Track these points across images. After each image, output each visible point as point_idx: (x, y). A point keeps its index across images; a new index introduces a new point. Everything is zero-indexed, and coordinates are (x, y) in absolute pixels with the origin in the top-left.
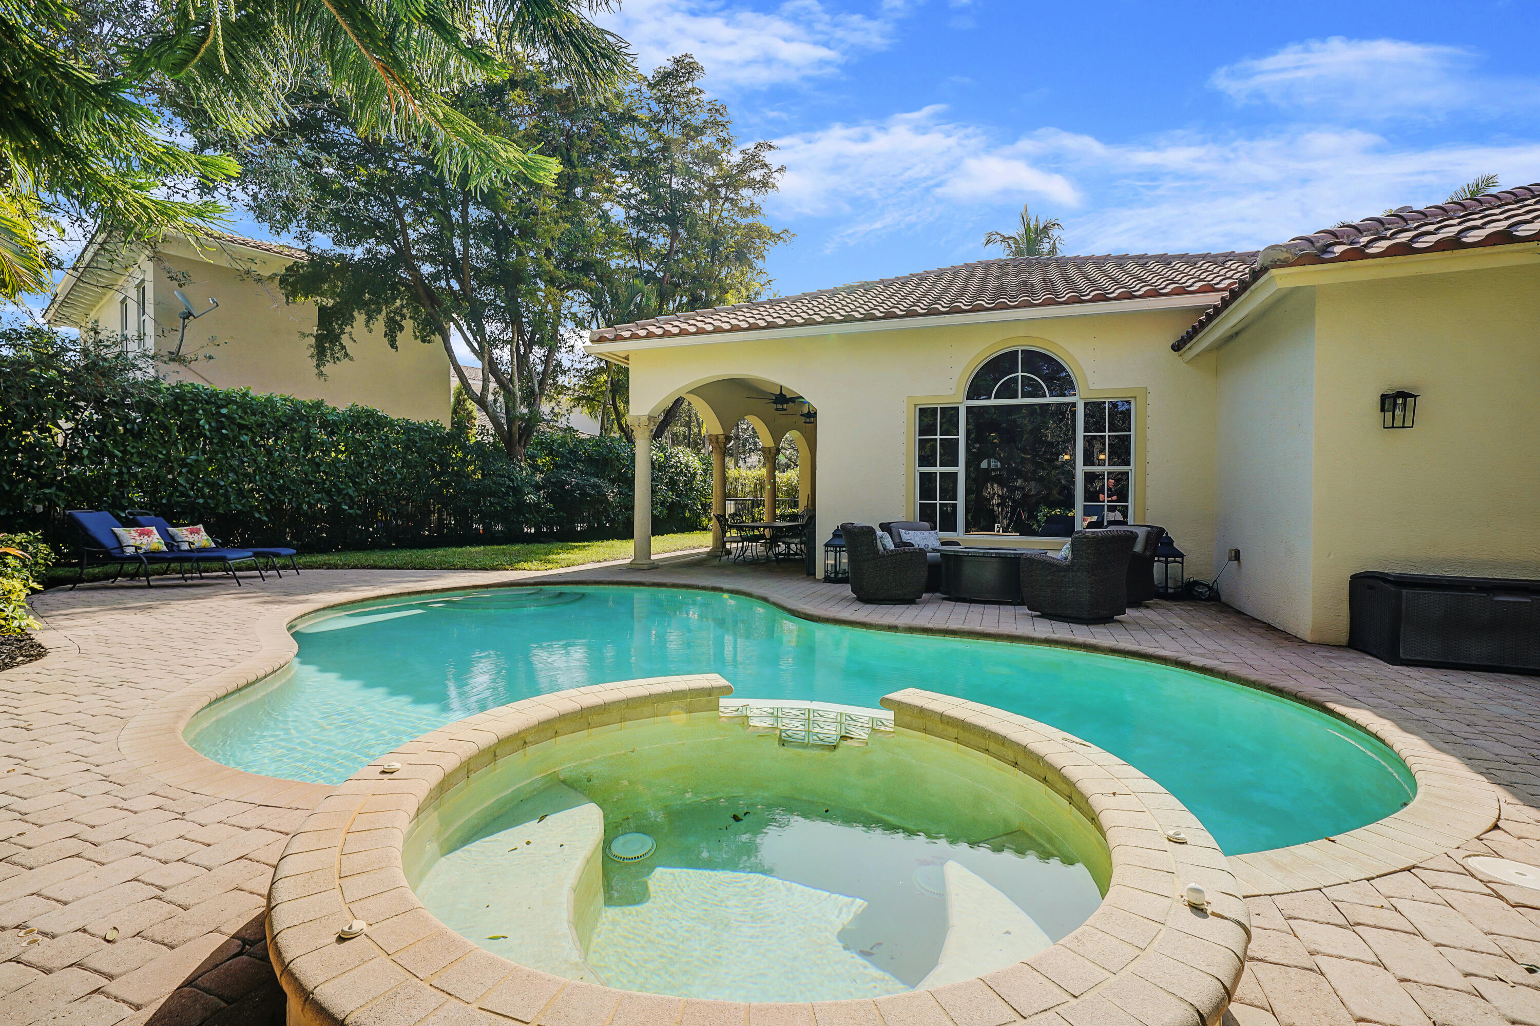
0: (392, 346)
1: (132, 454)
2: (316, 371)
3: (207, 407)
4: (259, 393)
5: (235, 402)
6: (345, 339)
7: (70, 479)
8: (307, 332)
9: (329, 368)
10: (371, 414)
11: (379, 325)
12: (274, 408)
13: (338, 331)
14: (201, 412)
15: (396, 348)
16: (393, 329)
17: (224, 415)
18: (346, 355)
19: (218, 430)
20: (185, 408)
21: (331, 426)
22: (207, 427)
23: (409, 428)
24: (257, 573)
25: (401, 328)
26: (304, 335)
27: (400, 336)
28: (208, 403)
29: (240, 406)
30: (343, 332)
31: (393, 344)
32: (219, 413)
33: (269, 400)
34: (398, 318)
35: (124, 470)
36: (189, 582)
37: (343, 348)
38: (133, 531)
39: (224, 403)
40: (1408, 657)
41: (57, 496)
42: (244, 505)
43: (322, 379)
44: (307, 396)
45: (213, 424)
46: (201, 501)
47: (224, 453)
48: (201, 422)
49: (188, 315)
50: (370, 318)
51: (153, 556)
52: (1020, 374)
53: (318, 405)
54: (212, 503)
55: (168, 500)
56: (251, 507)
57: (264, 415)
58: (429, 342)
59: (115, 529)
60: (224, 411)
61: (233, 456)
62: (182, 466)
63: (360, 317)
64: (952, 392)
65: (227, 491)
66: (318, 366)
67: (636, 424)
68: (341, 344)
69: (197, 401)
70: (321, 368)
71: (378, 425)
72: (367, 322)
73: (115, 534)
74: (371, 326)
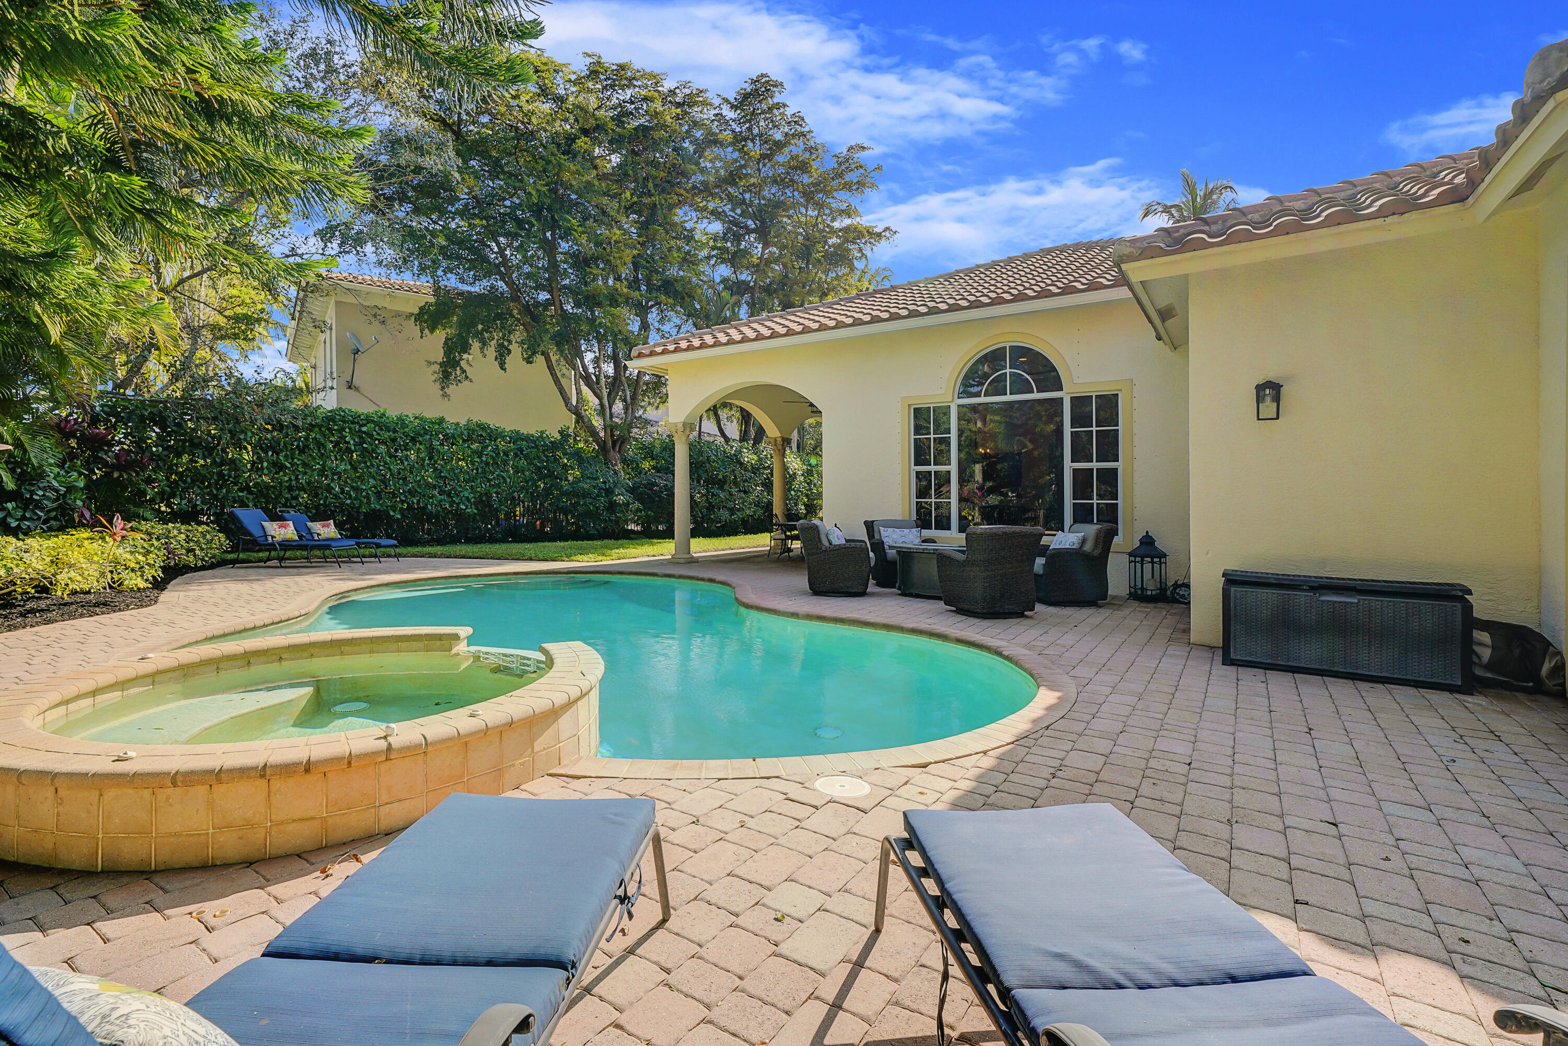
0: (502, 368)
1: (298, 465)
2: (441, 393)
3: (352, 426)
4: (393, 413)
5: (373, 421)
6: (463, 364)
7: (256, 485)
8: (433, 360)
9: (452, 389)
10: (483, 427)
11: (491, 352)
12: (404, 425)
13: (457, 359)
14: (347, 430)
15: (505, 370)
16: (502, 353)
17: (364, 432)
18: (467, 377)
19: (361, 444)
20: (336, 427)
21: (450, 439)
22: (352, 442)
23: (517, 437)
24: (359, 559)
25: (509, 352)
26: (430, 363)
27: (508, 360)
28: (353, 423)
29: (376, 423)
30: (461, 359)
31: (502, 366)
32: (360, 431)
33: (400, 418)
34: (506, 343)
35: (293, 478)
36: (314, 564)
37: (464, 371)
38: (275, 525)
39: (364, 422)
40: (1238, 657)
41: (247, 498)
42: (381, 505)
43: (446, 399)
44: (431, 414)
45: (357, 440)
46: (349, 502)
47: (365, 463)
48: (347, 439)
49: (357, 352)
50: (484, 344)
51: (286, 545)
52: (1008, 370)
53: (441, 421)
54: (357, 503)
55: (325, 502)
56: (387, 507)
57: (395, 431)
58: (531, 363)
59: (265, 524)
60: (364, 429)
61: (372, 465)
62: (334, 474)
63: (476, 345)
64: (942, 392)
65: (368, 494)
66: (443, 388)
67: (674, 430)
68: (461, 368)
69: (344, 422)
70: (446, 390)
71: (490, 436)
72: (482, 349)
73: (263, 527)
74: (485, 352)
